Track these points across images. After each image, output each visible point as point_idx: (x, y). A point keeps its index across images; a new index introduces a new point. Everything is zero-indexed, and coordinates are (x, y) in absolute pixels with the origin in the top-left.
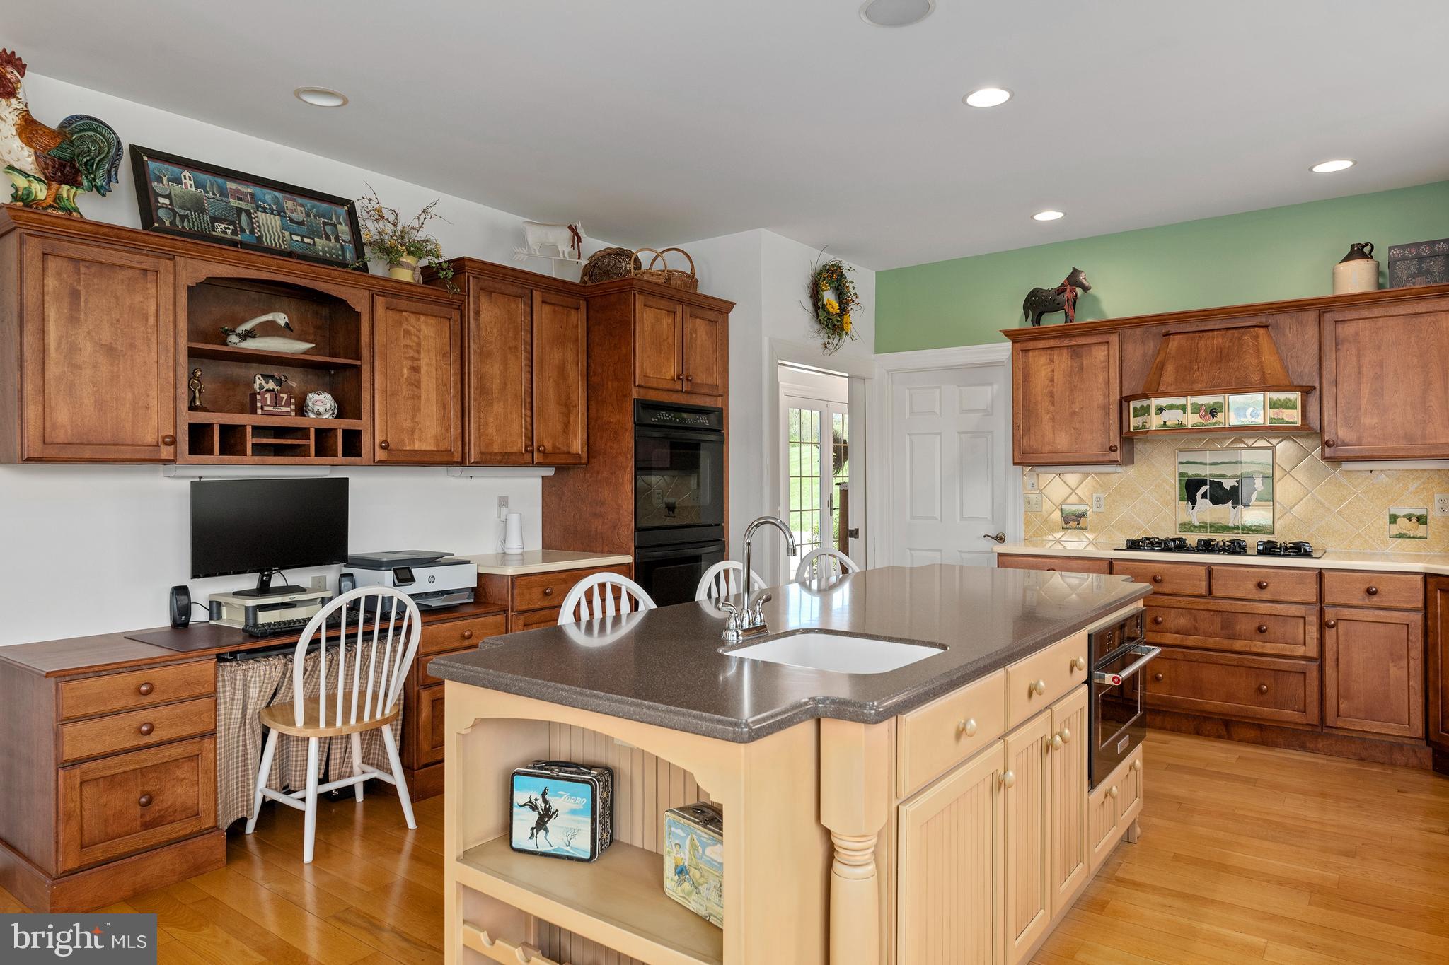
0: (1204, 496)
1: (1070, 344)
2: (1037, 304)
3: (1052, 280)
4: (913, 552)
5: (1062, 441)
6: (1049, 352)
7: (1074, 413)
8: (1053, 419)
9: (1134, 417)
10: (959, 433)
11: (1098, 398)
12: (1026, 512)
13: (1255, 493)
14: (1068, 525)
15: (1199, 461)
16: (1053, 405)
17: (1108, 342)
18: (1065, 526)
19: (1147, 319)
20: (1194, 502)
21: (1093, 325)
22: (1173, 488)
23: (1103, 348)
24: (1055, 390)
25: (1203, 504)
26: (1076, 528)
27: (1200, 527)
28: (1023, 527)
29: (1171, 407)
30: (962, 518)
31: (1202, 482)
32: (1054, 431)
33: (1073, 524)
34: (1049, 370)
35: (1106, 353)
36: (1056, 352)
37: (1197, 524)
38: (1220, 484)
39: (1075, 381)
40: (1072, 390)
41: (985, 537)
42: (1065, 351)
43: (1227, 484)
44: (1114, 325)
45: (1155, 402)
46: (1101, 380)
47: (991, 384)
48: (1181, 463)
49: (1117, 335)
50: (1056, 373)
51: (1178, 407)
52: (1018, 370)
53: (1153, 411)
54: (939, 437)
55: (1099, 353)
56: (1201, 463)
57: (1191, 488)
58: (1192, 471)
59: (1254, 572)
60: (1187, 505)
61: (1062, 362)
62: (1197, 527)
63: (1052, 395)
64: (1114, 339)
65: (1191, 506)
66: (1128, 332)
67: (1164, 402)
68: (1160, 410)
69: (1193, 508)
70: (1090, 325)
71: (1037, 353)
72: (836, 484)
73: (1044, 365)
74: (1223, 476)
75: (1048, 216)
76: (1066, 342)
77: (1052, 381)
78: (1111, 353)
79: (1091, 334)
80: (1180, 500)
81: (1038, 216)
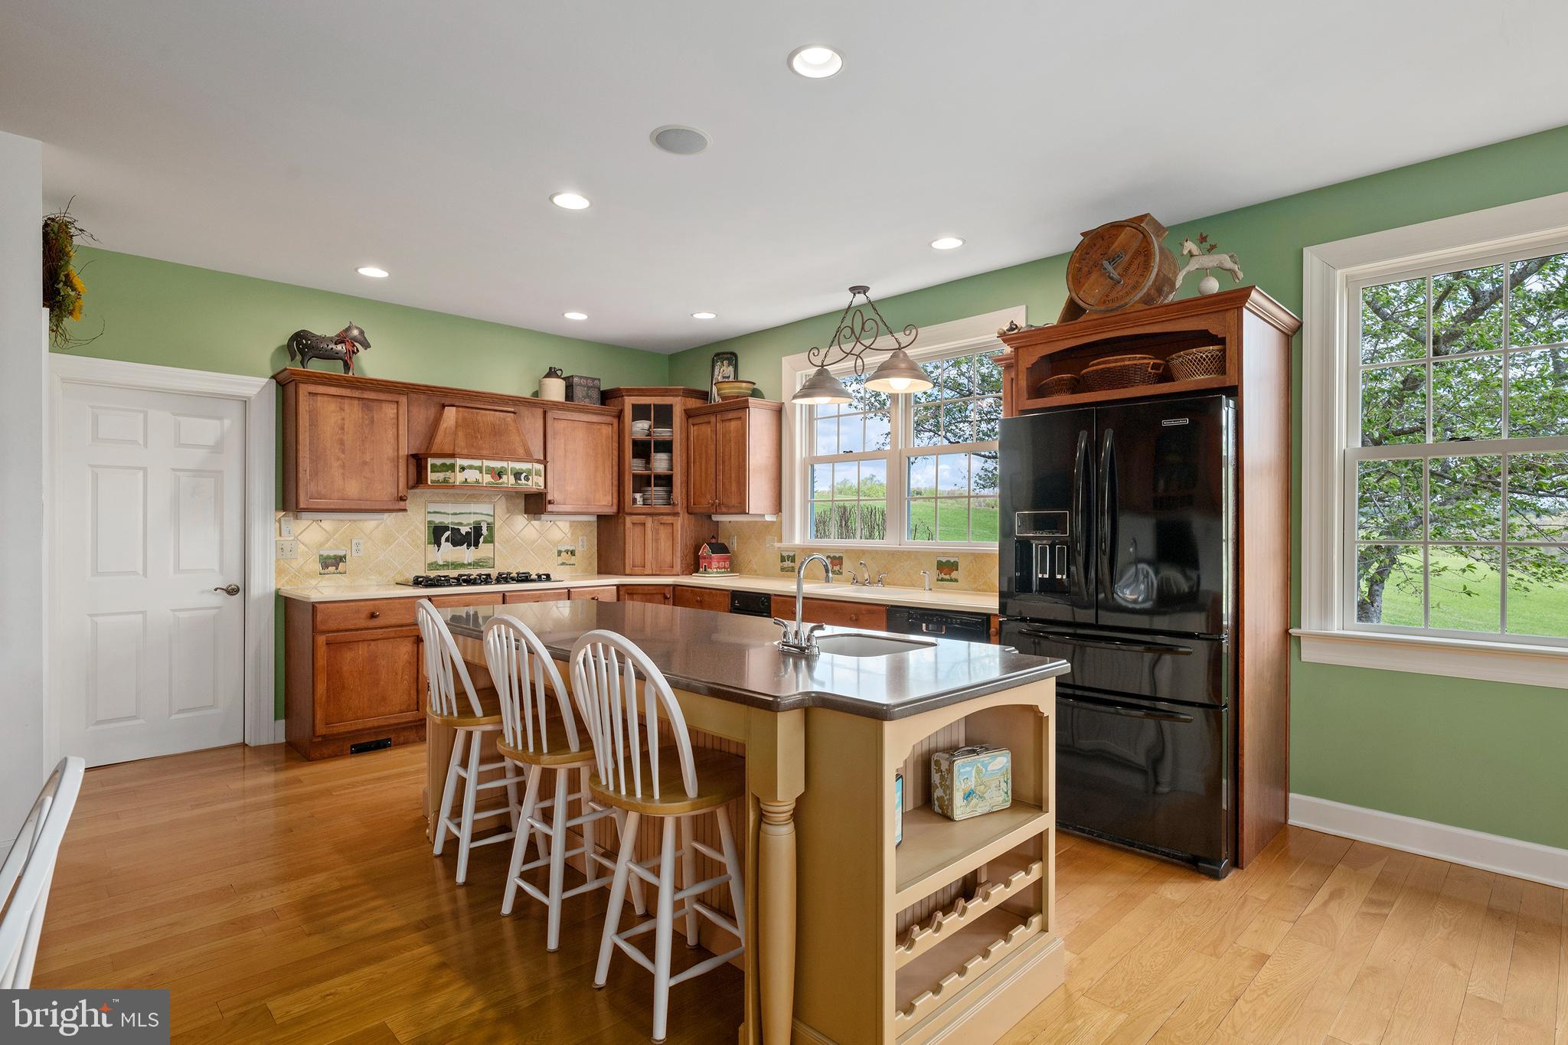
0: (447, 540)
1: (362, 396)
4: (95, 619)
5: (353, 488)
6: (339, 400)
7: (365, 463)
8: (343, 467)
9: (431, 472)
10: (173, 470)
11: (389, 451)
12: (277, 560)
13: (482, 537)
14: (326, 571)
15: (443, 511)
16: (343, 452)
17: (397, 402)
18: (323, 572)
19: (434, 389)
20: (439, 545)
21: (385, 384)
22: (422, 533)
23: (393, 406)
24: (345, 438)
25: (446, 546)
26: (334, 573)
27: (444, 565)
28: (274, 575)
29: (471, 467)
30: (178, 569)
31: (446, 528)
32: (344, 479)
33: (332, 569)
34: (339, 417)
35: (395, 411)
36: (347, 401)
37: (441, 563)
38: (459, 530)
39: (366, 432)
40: (363, 441)
41: (216, 590)
42: (356, 402)
43: (464, 530)
44: (405, 388)
45: (459, 462)
46: (390, 435)
47: (220, 418)
48: (429, 513)
49: (406, 397)
50: (346, 422)
51: (476, 468)
52: (305, 412)
53: (457, 469)
54: (141, 473)
55: (390, 411)
56: (444, 513)
57: (437, 533)
58: (438, 519)
60: (433, 548)
61: (353, 413)
62: (441, 566)
63: (342, 442)
64: (403, 400)
65: (437, 548)
66: (414, 396)
67: (465, 462)
68: (463, 469)
69: (438, 550)
70: (383, 383)
71: (325, 398)
73: (332, 412)
74: (461, 524)
75: (373, 272)
76: (357, 394)
77: (342, 428)
78: (400, 412)
79: (380, 391)
80: (428, 543)
81: (362, 271)
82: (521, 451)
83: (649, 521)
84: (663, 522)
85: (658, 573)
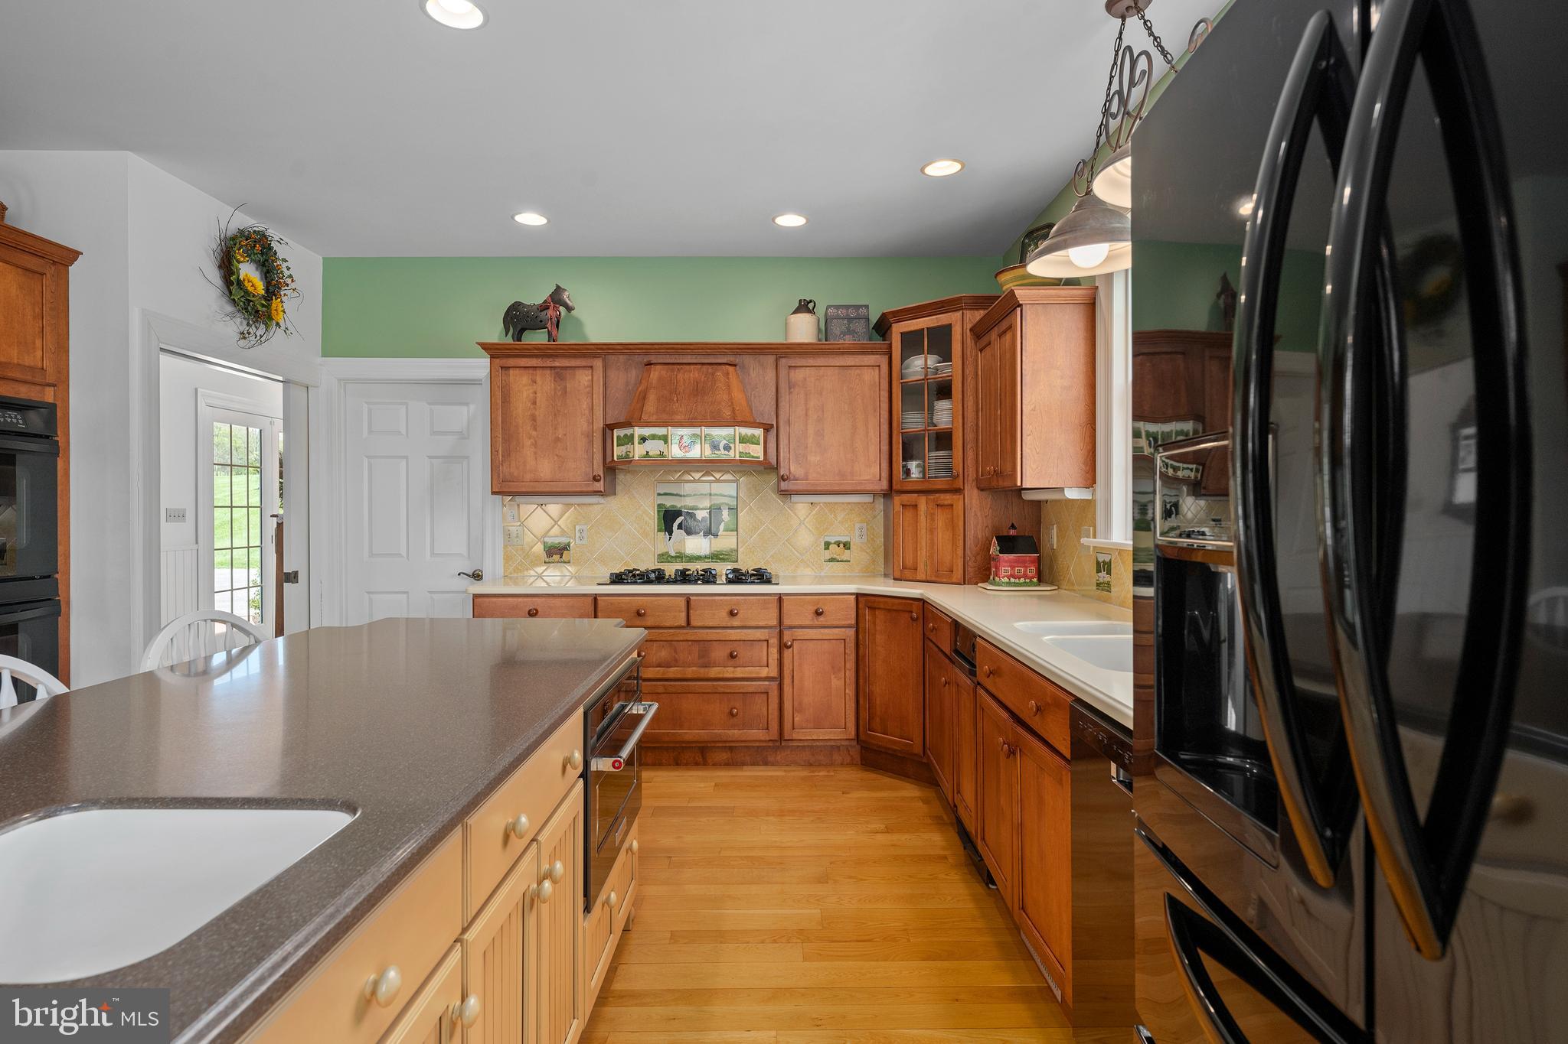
0: (680, 527)
1: (553, 365)
2: (519, 319)
3: (535, 296)
4: (371, 595)
5: (545, 468)
6: (531, 371)
7: (557, 439)
8: (535, 445)
9: (618, 446)
10: (429, 457)
11: (582, 425)
12: (505, 547)
13: (723, 523)
14: (551, 559)
15: (675, 493)
16: (535, 429)
17: (592, 367)
18: (547, 560)
19: (631, 347)
20: (670, 533)
21: (576, 347)
22: (652, 519)
23: (587, 372)
24: (537, 413)
25: (679, 535)
26: (558, 562)
27: (676, 557)
28: (502, 561)
29: (654, 437)
30: (433, 554)
31: (678, 513)
32: (536, 459)
33: (556, 557)
34: (531, 391)
35: (590, 377)
36: (539, 372)
37: (673, 554)
38: (693, 515)
39: (559, 404)
40: (555, 415)
41: (459, 574)
42: (548, 372)
43: (700, 515)
44: (598, 349)
45: (638, 431)
46: (585, 407)
47: (467, 404)
48: (659, 494)
49: (601, 359)
50: (538, 395)
51: (659, 438)
52: (497, 389)
53: (636, 440)
54: (404, 463)
55: (583, 378)
56: (677, 495)
57: (669, 519)
58: (669, 503)
59: (726, 601)
60: (663, 536)
61: (545, 383)
62: (672, 557)
63: (534, 418)
64: (598, 363)
65: (668, 537)
66: (612, 358)
67: (647, 431)
68: (643, 439)
69: (670, 538)
70: (574, 347)
71: (517, 371)
72: (272, 516)
73: (525, 385)
75: (531, 219)
76: (549, 363)
77: (534, 403)
78: (595, 378)
79: (575, 357)
80: (658, 531)
81: (519, 218)
82: (727, 413)
83: (922, 502)
84: (939, 502)
85: (933, 579)
